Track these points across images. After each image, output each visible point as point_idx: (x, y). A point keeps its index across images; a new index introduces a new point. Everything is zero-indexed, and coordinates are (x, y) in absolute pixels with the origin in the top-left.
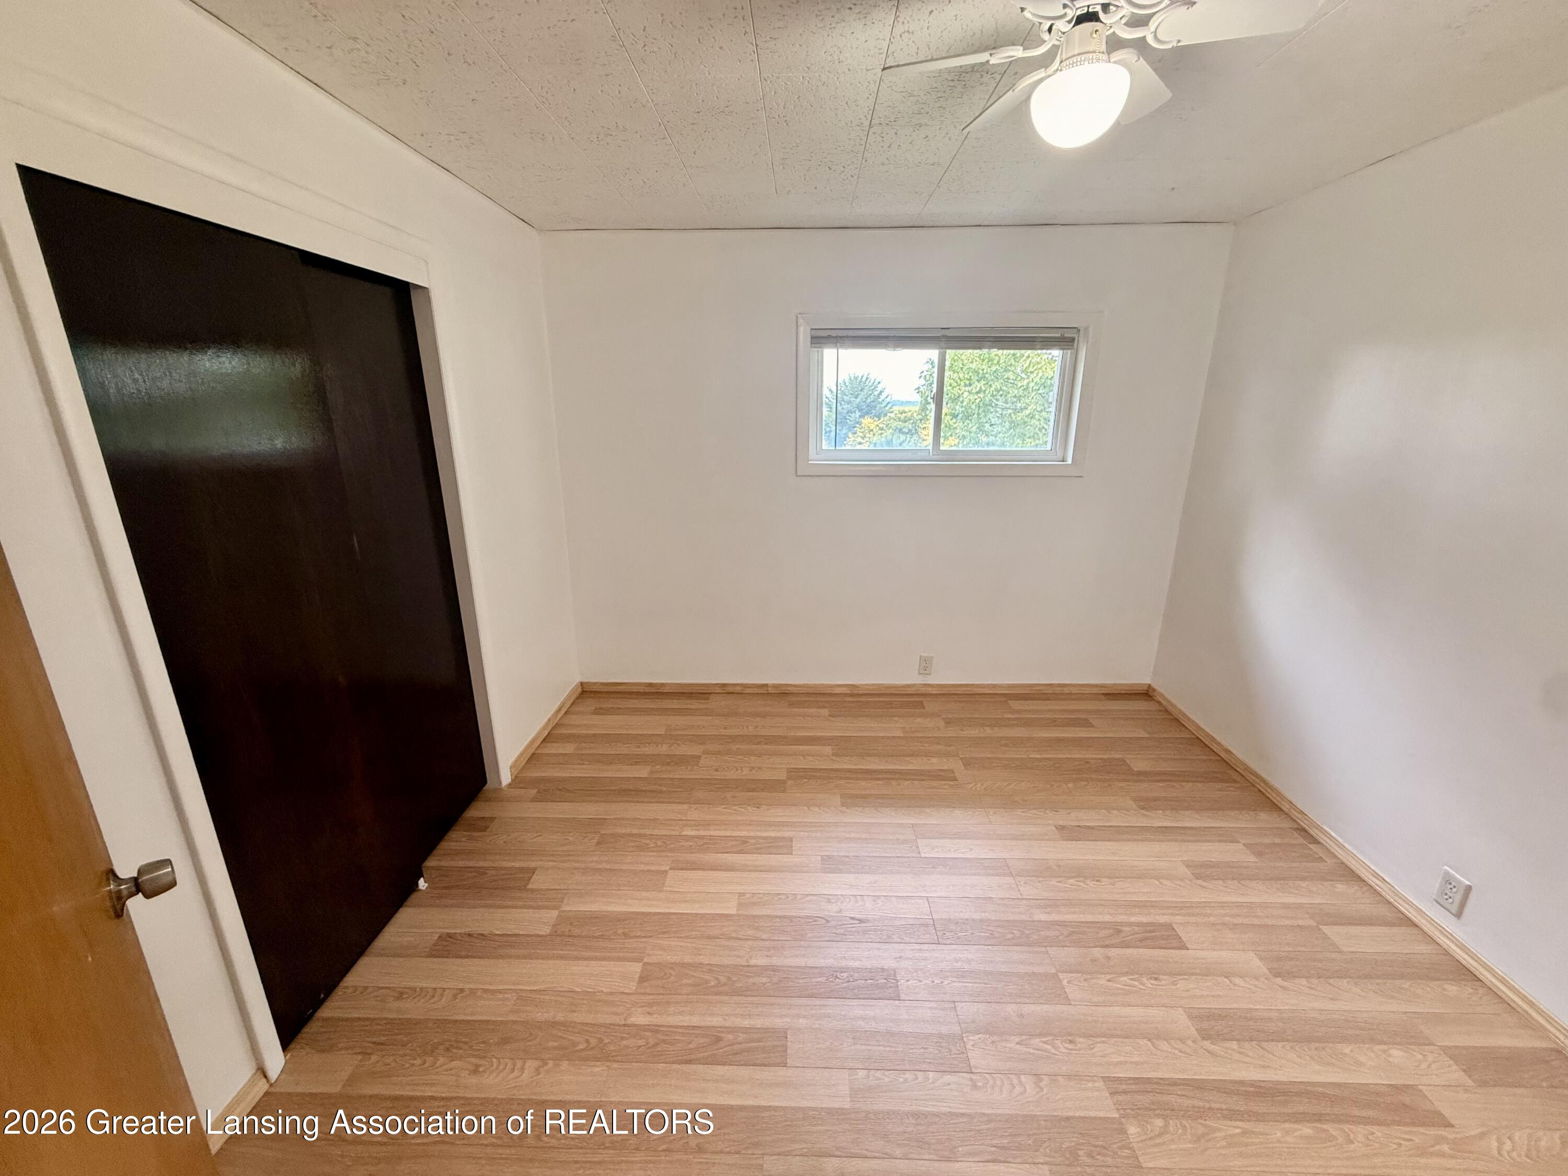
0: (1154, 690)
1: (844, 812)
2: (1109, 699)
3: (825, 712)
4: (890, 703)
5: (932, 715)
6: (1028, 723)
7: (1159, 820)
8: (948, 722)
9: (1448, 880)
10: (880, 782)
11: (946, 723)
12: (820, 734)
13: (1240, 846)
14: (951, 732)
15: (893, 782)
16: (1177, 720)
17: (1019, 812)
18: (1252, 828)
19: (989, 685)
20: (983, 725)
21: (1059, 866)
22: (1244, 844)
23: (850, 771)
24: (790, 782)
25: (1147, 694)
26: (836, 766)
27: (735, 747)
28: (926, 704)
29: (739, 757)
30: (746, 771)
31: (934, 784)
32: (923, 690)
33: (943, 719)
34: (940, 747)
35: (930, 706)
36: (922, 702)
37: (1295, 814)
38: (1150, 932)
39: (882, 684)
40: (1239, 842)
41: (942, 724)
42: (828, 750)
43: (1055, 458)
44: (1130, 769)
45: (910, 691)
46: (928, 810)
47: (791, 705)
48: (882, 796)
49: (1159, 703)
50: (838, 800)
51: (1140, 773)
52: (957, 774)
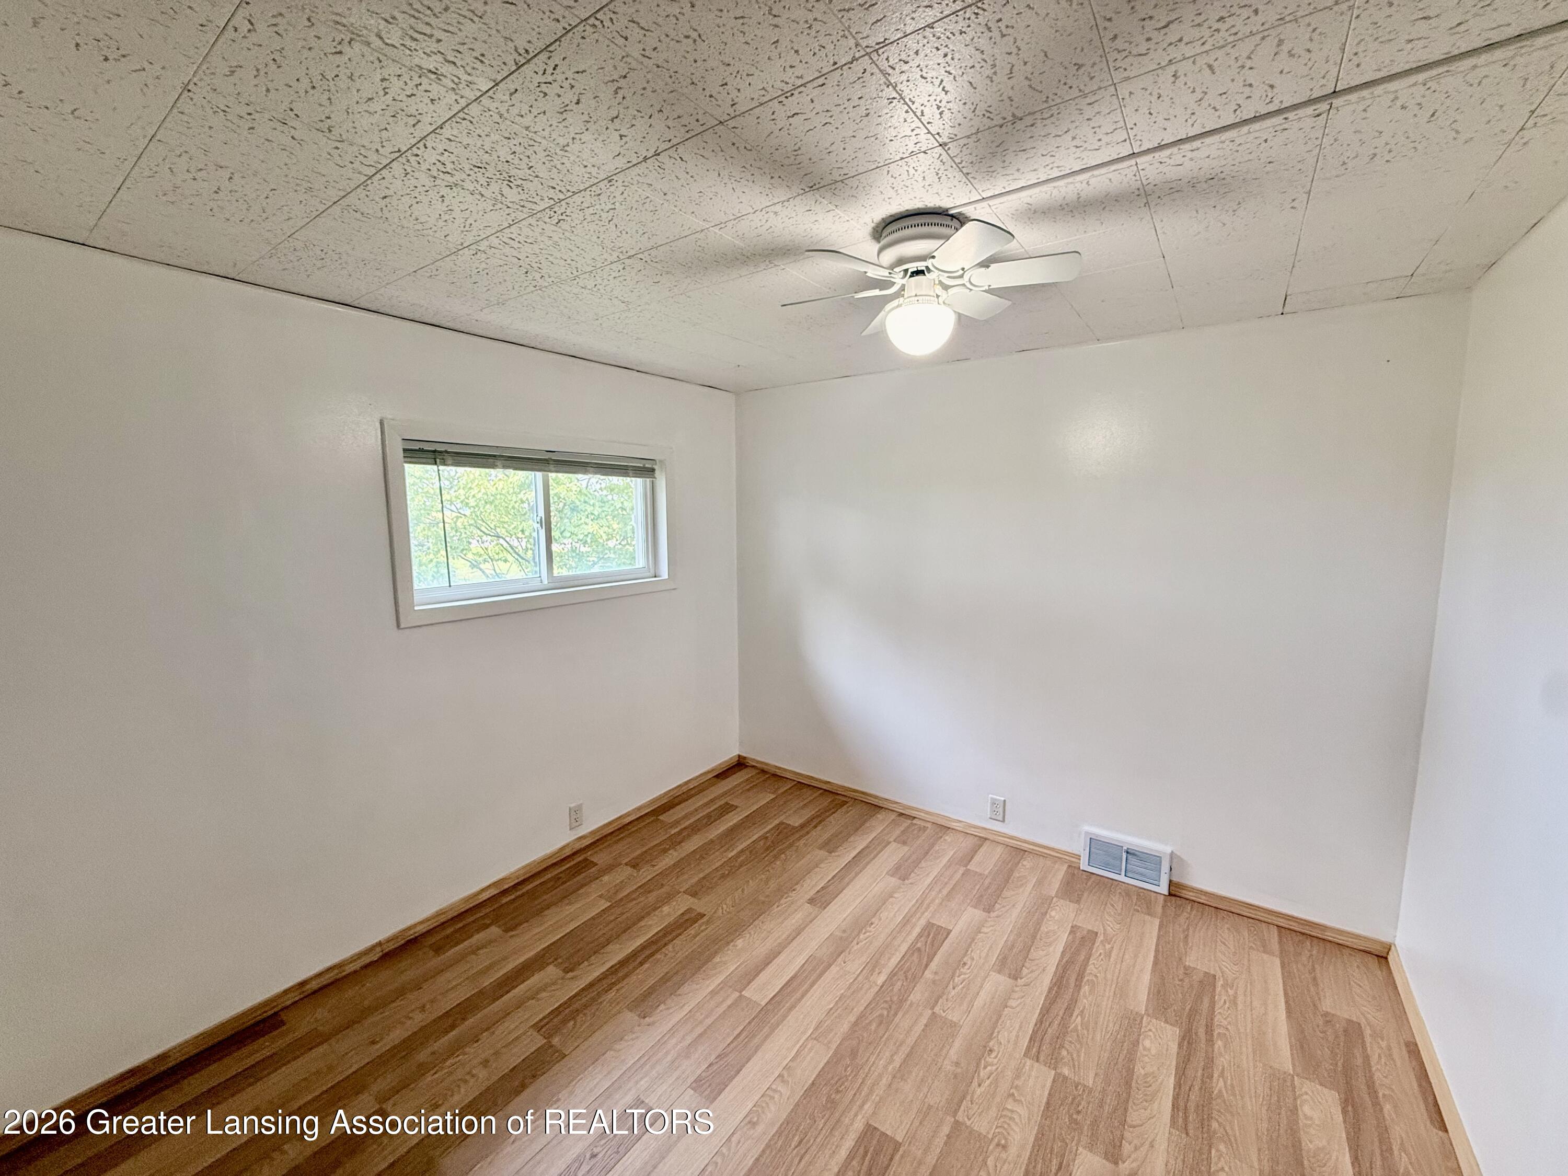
0: (745, 758)
1: (653, 1023)
2: (723, 779)
3: (494, 930)
4: (557, 878)
5: (610, 869)
6: (695, 829)
7: (847, 855)
8: (635, 865)
9: (994, 802)
10: (646, 966)
11: (634, 867)
12: (522, 960)
13: (894, 845)
14: (647, 874)
15: (658, 956)
16: (775, 775)
17: (775, 909)
18: (884, 829)
19: (633, 810)
20: (665, 851)
21: (844, 931)
22: (895, 841)
23: (604, 976)
24: (556, 1041)
25: (740, 764)
26: (582, 983)
27: (423, 1056)
28: (594, 859)
29: (448, 1063)
30: (482, 1074)
31: (692, 931)
32: (578, 846)
33: (626, 864)
34: (655, 894)
35: (601, 858)
36: (586, 860)
37: (891, 806)
38: (929, 935)
39: (534, 861)
40: (890, 843)
41: (629, 870)
42: (552, 971)
43: (648, 574)
44: (794, 828)
45: (568, 852)
46: (717, 959)
47: (438, 949)
48: (665, 979)
49: (753, 766)
50: (630, 1017)
51: (802, 826)
52: (699, 910)
